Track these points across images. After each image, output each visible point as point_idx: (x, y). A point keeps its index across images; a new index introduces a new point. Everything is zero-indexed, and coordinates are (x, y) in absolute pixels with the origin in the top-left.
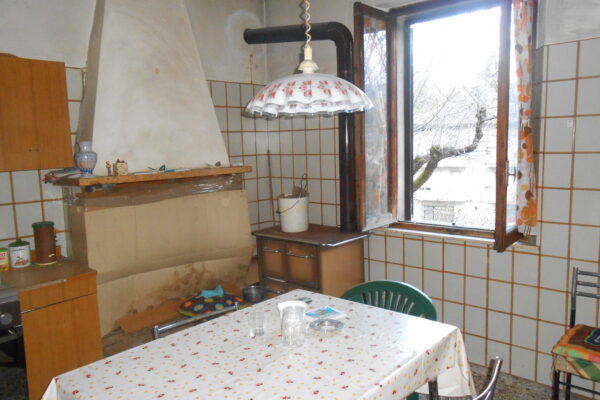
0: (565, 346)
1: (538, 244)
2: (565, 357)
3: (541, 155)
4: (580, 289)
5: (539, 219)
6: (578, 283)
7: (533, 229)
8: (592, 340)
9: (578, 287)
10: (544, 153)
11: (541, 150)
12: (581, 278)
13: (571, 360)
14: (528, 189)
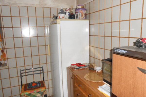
0: (23, 92)
1: (7, 65)
2: (24, 95)
3: (4, 39)
4: (23, 75)
5: (7, 58)
6: (22, 73)
7: (6, 61)
8: (29, 87)
9: (22, 74)
10: (5, 38)
11: (4, 37)
12: (22, 72)
13: (26, 95)
14: (2, 49)
